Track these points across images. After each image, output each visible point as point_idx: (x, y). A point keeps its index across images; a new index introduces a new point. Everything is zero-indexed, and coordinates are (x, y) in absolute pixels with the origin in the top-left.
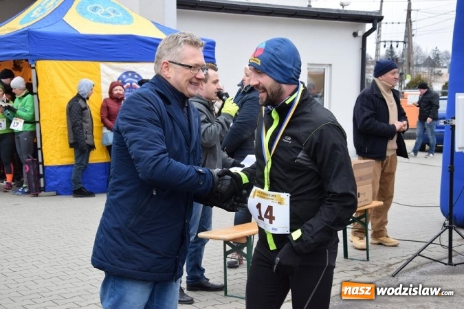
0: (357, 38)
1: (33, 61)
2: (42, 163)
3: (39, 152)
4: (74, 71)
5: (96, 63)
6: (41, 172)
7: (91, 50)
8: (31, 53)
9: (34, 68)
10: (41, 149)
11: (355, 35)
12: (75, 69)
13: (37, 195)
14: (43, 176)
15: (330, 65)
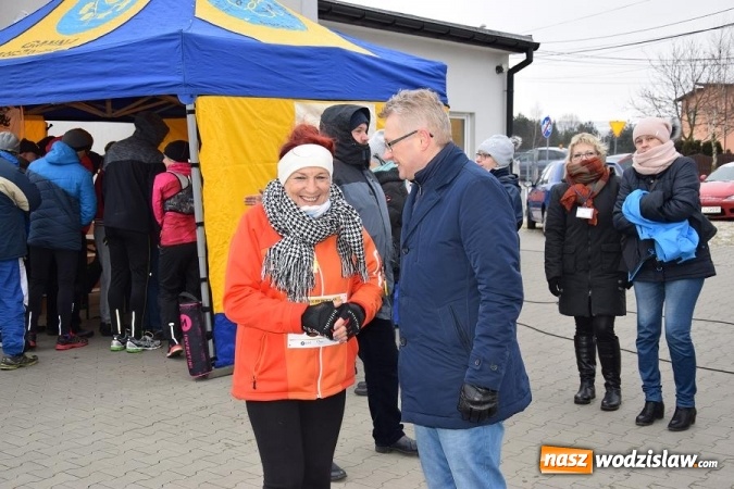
0: (501, 75)
1: (192, 96)
2: (210, 308)
3: (204, 287)
4: (255, 117)
5: (289, 102)
6: (209, 328)
7: (281, 76)
8: (188, 81)
9: (193, 112)
10: (206, 280)
11: (499, 69)
12: (256, 114)
13: (205, 378)
14: (210, 336)
15: (472, 114)
